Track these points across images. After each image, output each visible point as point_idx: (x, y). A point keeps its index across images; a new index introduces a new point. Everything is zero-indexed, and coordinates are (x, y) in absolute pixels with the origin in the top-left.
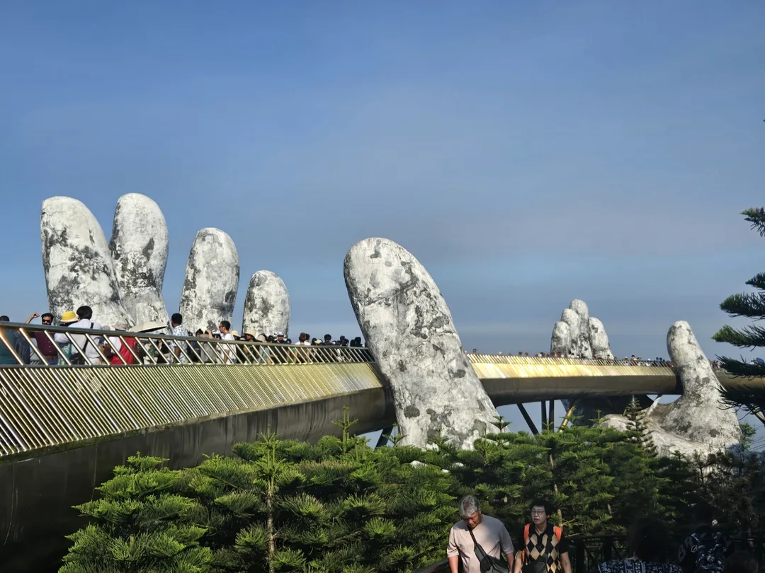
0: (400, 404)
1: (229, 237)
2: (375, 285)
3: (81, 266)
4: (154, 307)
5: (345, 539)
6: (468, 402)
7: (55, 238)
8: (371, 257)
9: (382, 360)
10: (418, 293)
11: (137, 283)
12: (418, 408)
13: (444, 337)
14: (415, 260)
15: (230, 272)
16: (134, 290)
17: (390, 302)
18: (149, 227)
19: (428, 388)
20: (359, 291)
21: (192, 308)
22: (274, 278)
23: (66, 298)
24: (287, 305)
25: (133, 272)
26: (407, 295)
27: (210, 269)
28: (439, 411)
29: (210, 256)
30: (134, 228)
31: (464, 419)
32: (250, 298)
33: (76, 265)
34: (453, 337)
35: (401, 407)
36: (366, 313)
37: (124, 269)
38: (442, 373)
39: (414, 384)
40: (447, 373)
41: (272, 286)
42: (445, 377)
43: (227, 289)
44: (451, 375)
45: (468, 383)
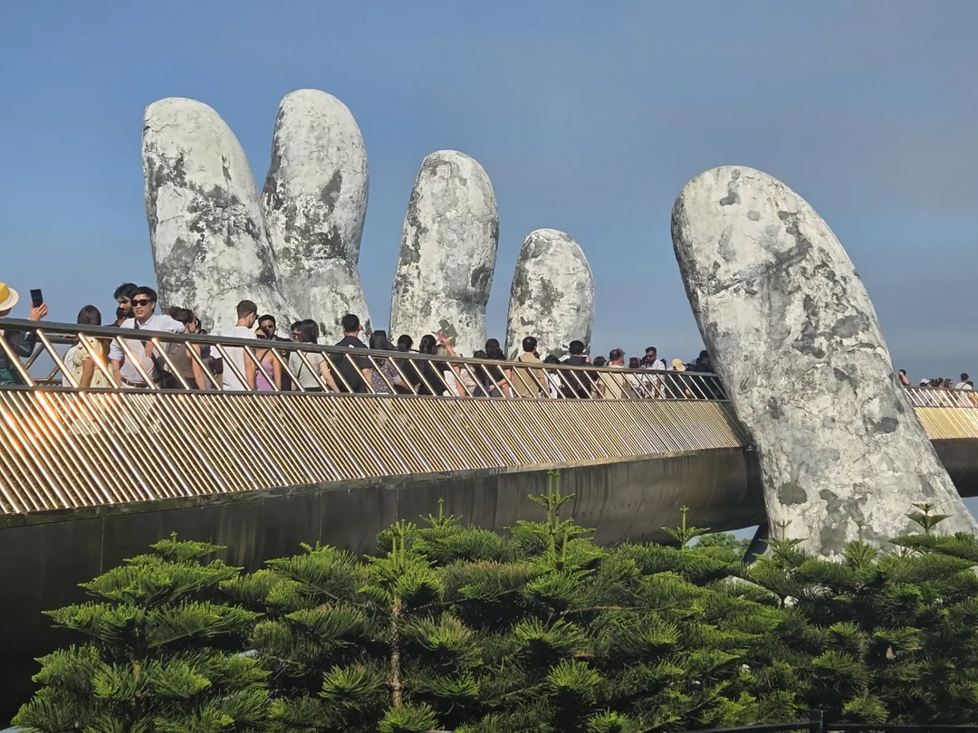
0: (770, 481)
1: (480, 167)
2: (728, 256)
3: (207, 221)
4: (342, 295)
5: (522, 695)
6: (900, 479)
7: (166, 171)
8: (721, 203)
9: (738, 396)
10: (810, 268)
11: (312, 251)
12: (804, 487)
13: (857, 355)
14: (806, 208)
15: (481, 232)
16: (307, 264)
17: (755, 289)
18: (333, 150)
19: (824, 451)
20: (698, 266)
21: (412, 297)
22: (564, 243)
23: (183, 278)
24: (587, 293)
25: (305, 232)
26: (788, 274)
27: (443, 228)
28: (844, 494)
29: (444, 202)
30: (307, 152)
31: (890, 511)
32: (520, 280)
33: (200, 219)
34: (875, 355)
35: (772, 485)
36: (711, 308)
37: (289, 227)
38: (851, 423)
39: (797, 441)
40: (861, 423)
41: (560, 257)
42: (857, 430)
43: (476, 263)
44: (869, 427)
45: (902, 444)
